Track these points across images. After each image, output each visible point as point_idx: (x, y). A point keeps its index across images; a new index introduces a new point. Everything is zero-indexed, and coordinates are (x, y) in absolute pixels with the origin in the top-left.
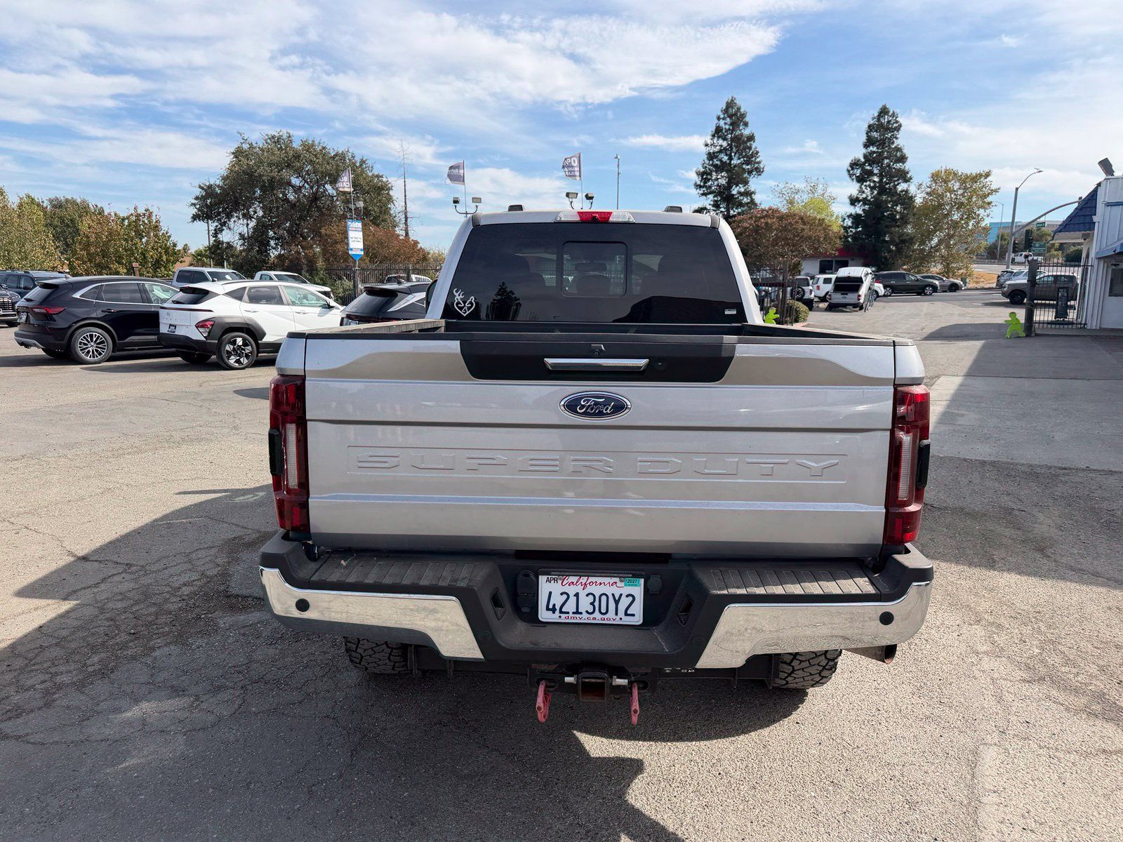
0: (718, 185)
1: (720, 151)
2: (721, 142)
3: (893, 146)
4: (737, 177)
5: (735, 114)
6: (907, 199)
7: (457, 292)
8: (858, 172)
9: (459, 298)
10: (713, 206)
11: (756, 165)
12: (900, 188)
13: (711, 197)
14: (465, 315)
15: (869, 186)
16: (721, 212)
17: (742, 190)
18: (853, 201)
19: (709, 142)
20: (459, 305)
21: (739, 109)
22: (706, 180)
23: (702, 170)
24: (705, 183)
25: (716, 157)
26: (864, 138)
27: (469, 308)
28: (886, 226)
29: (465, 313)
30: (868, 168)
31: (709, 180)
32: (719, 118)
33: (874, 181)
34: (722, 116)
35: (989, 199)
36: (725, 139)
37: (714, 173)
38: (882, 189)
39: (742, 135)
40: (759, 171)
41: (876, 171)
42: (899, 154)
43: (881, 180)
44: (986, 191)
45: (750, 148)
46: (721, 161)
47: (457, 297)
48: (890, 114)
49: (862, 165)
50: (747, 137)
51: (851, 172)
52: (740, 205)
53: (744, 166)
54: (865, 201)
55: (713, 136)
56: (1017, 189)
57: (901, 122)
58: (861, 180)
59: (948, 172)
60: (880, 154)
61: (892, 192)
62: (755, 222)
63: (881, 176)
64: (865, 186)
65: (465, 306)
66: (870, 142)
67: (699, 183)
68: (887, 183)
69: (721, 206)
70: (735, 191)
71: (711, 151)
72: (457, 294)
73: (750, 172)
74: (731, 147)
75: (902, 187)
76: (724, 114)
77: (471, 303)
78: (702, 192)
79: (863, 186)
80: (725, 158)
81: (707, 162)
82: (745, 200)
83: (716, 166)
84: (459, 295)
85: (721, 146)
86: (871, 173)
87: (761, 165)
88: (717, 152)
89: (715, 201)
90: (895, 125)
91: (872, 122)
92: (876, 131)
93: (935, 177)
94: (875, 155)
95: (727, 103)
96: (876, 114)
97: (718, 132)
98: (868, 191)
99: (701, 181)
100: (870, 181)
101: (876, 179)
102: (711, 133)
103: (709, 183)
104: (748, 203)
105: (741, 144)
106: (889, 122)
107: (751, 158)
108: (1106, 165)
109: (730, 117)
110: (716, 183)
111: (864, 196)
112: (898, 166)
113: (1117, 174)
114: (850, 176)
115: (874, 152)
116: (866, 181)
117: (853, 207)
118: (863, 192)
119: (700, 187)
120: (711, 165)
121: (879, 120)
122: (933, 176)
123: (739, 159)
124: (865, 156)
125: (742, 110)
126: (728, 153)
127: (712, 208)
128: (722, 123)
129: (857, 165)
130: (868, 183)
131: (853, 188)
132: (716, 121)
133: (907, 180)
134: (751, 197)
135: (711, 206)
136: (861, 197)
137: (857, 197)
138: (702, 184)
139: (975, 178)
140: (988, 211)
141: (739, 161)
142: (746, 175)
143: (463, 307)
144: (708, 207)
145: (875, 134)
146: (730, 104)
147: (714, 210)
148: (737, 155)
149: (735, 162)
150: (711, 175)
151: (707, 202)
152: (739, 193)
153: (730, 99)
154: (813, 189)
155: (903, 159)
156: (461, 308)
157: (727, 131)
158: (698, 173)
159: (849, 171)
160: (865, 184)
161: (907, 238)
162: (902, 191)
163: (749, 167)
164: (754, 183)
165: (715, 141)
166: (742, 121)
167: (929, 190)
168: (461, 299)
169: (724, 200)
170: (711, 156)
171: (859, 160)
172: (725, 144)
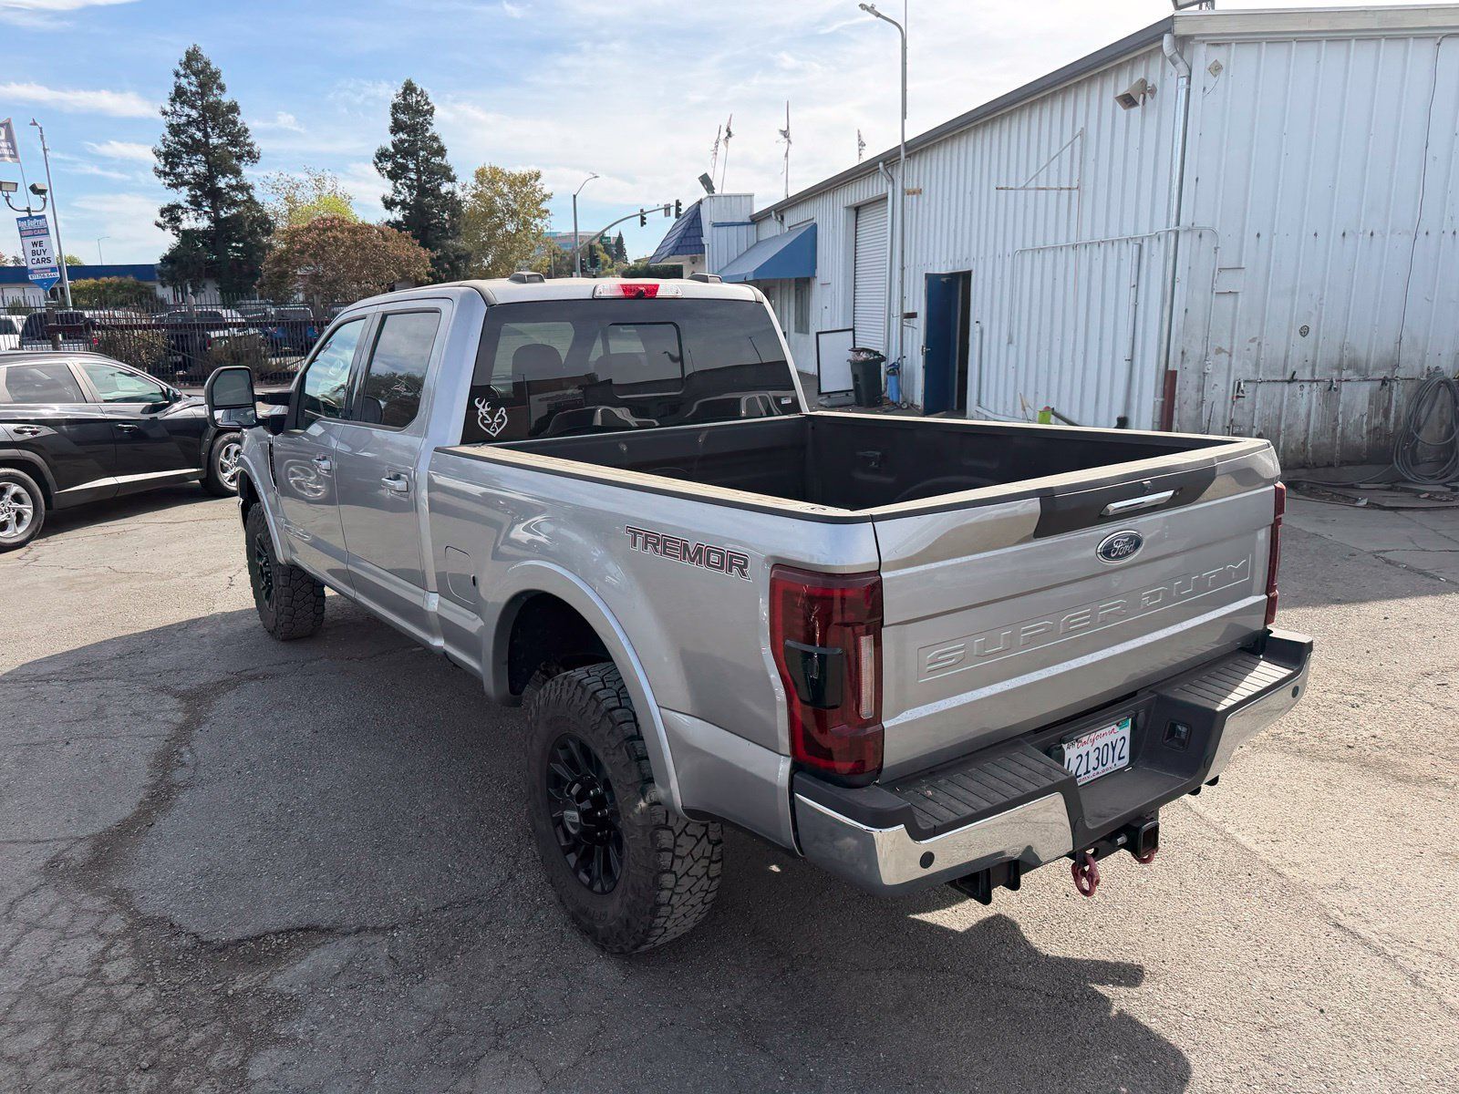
0: (194, 174)
1: (189, 124)
2: (187, 110)
3: (428, 135)
4: (220, 163)
5: (202, 71)
6: (452, 204)
7: (480, 402)
8: (389, 166)
9: (483, 411)
10: (191, 203)
11: (247, 148)
12: (443, 190)
13: (185, 190)
14: (494, 435)
15: (405, 184)
16: (206, 212)
17: (234, 182)
18: (389, 204)
19: (168, 108)
20: (486, 422)
21: (208, 64)
22: (173, 166)
23: (163, 149)
24: (172, 168)
25: (184, 132)
26: (390, 122)
27: (499, 425)
28: (437, 238)
29: (494, 432)
30: (401, 161)
31: (177, 165)
32: (177, 75)
33: (410, 179)
34: (182, 72)
35: (544, 206)
36: (193, 107)
37: (184, 156)
38: (423, 191)
39: (219, 103)
40: (253, 157)
41: (411, 166)
42: (435, 145)
43: (419, 179)
44: (538, 196)
45: (235, 123)
46: (191, 137)
47: (481, 410)
48: (418, 93)
49: (391, 157)
50: (229, 107)
51: (380, 165)
52: (234, 203)
53: (230, 149)
54: (403, 204)
55: (173, 100)
56: (575, 196)
57: (434, 104)
58: (393, 176)
59: (495, 171)
60: (413, 143)
61: (434, 193)
62: (319, 235)
63: (418, 172)
64: (401, 184)
65: (493, 422)
66: (397, 127)
67: (161, 168)
68: (426, 182)
69: (204, 204)
70: (222, 183)
71: (174, 123)
72: (480, 406)
73: (240, 158)
74: (204, 119)
75: (445, 188)
76: (185, 69)
77: (501, 416)
78: (167, 182)
79: (398, 185)
80: (199, 135)
81: (170, 137)
82: (240, 197)
83: (184, 145)
84: (484, 407)
85: (188, 116)
86: (405, 168)
87: (255, 149)
88: (183, 125)
89: (195, 196)
90: (426, 107)
91: (396, 101)
92: (404, 113)
93: (480, 175)
94: (407, 144)
95: (187, 53)
96: (401, 91)
97: (179, 94)
98: (405, 191)
99: (165, 166)
100: (405, 178)
101: (413, 176)
102: (168, 96)
103: (180, 169)
104: (245, 201)
105: (220, 116)
106: (417, 102)
107: (237, 137)
108: (706, 181)
109: (196, 74)
110: (191, 170)
111: (402, 197)
112: (437, 160)
113: (717, 192)
114: (380, 170)
115: (406, 141)
116: (401, 179)
117: (388, 211)
118: (400, 192)
119: (166, 174)
120: (177, 143)
121: (405, 99)
122: (477, 173)
123: (220, 137)
124: (394, 145)
125: (213, 67)
126: (202, 127)
127: (190, 207)
128: (184, 82)
129: (386, 156)
130: (403, 181)
131: (386, 187)
132: (175, 79)
133: (452, 180)
134: (248, 193)
135: (187, 204)
136: (398, 199)
137: (392, 199)
138: (167, 170)
139: (524, 181)
140: (546, 221)
141: (221, 141)
142: (234, 162)
143: (491, 424)
144: (185, 205)
145: (402, 117)
146: (192, 57)
147: (194, 210)
148: (217, 131)
149: (214, 141)
150: (180, 158)
151: (182, 196)
152: (230, 186)
153: (192, 47)
154: (319, 183)
155: (441, 151)
156: (488, 426)
157: (193, 94)
158: (158, 154)
159: (376, 164)
160: (399, 181)
161: (463, 253)
162: (447, 193)
163: (237, 150)
164: (249, 173)
165: (177, 109)
166: (214, 82)
167: (474, 192)
168: (488, 413)
169: (207, 195)
170: (175, 130)
171: (387, 150)
172: (194, 114)
